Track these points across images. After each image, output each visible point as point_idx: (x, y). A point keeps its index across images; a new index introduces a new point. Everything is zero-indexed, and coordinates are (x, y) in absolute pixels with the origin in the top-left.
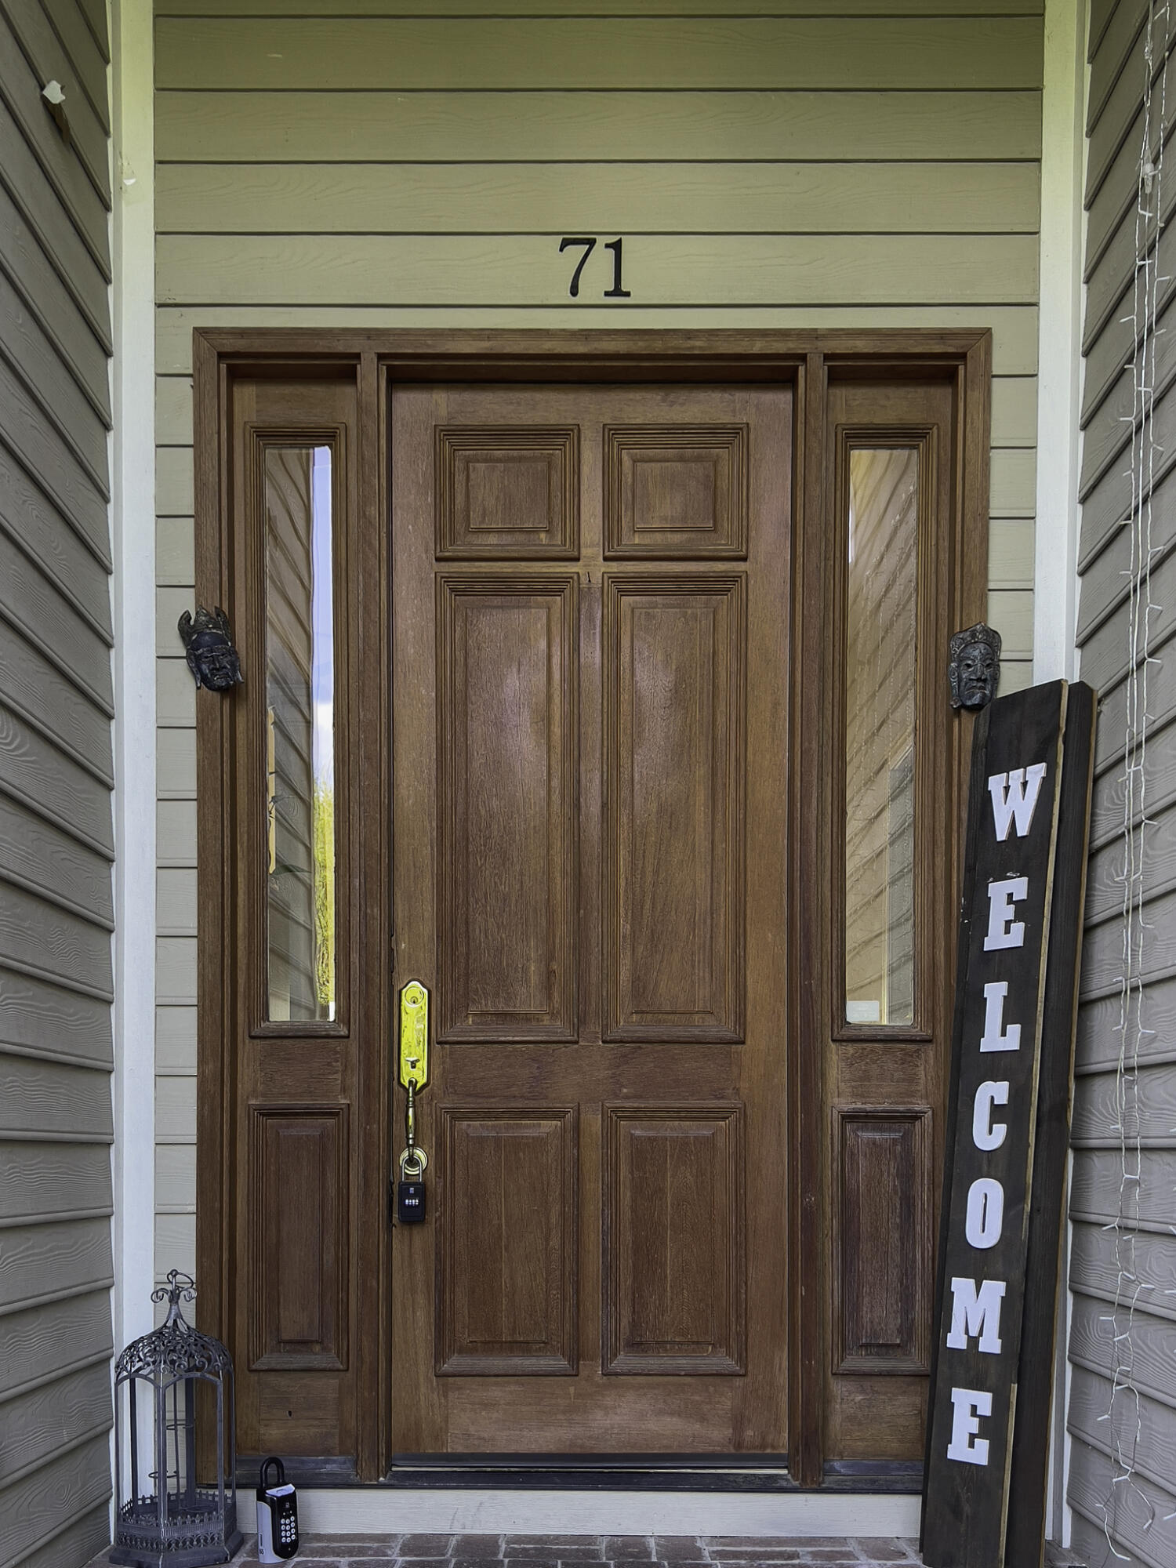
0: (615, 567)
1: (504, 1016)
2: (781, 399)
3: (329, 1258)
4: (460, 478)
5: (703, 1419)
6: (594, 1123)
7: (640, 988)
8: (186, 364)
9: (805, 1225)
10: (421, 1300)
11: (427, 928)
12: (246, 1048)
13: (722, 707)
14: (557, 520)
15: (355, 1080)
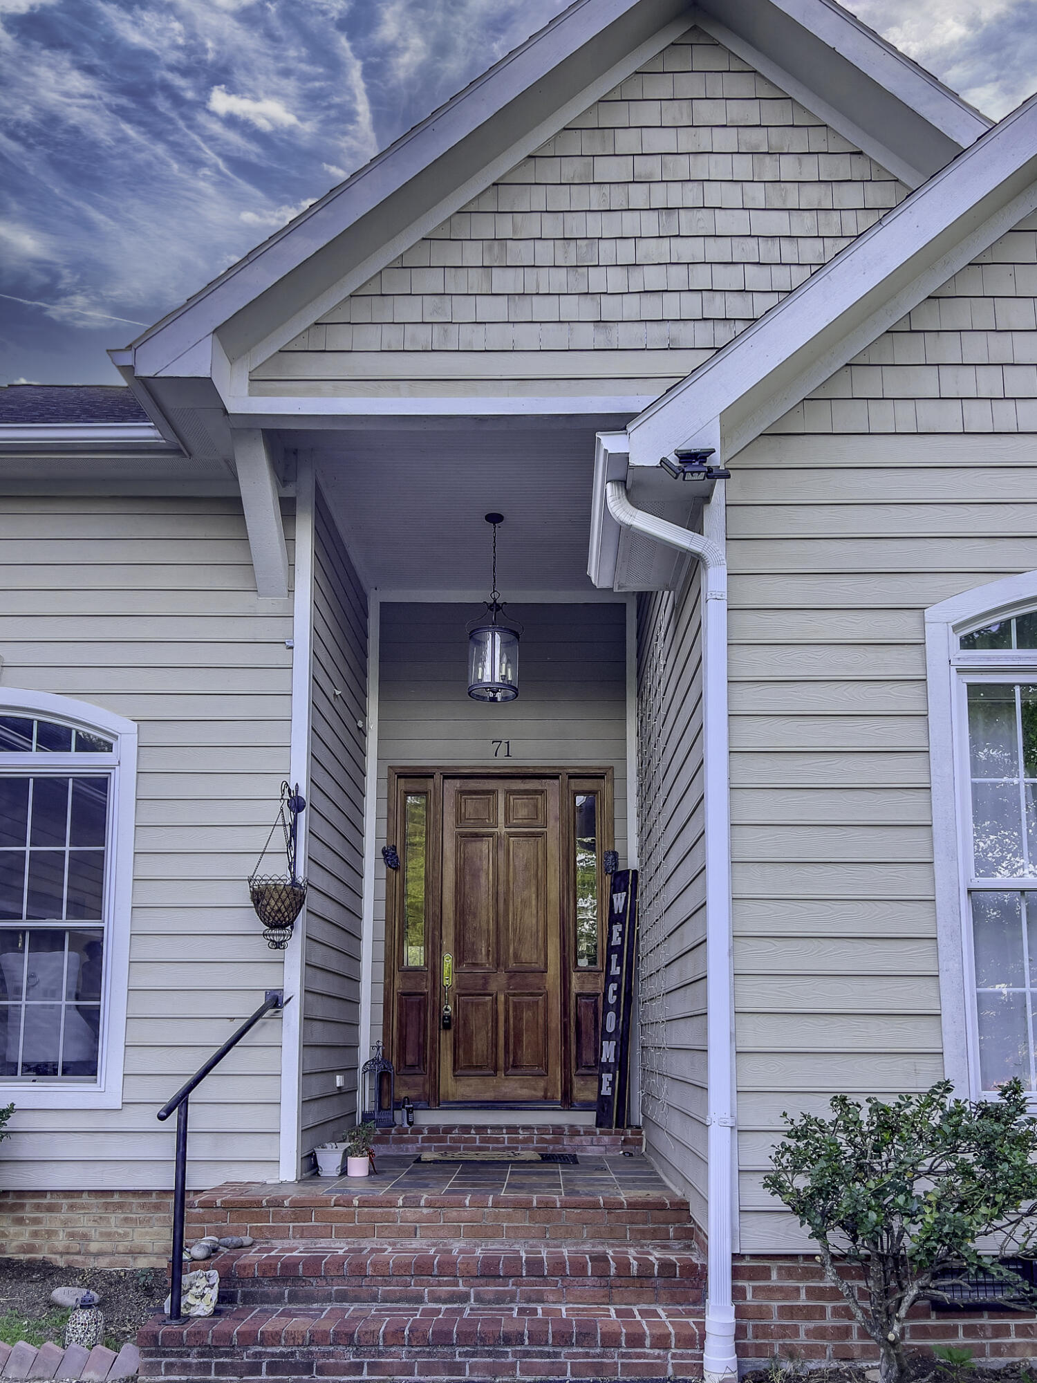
0: (508, 830)
1: (475, 965)
2: (556, 782)
3: (421, 1040)
4: (463, 804)
5: (535, 1090)
6: (502, 998)
7: (516, 956)
8: (386, 775)
9: (565, 1027)
10: (449, 1052)
11: (452, 937)
12: (397, 974)
13: (540, 870)
14: (491, 815)
15: (430, 984)
